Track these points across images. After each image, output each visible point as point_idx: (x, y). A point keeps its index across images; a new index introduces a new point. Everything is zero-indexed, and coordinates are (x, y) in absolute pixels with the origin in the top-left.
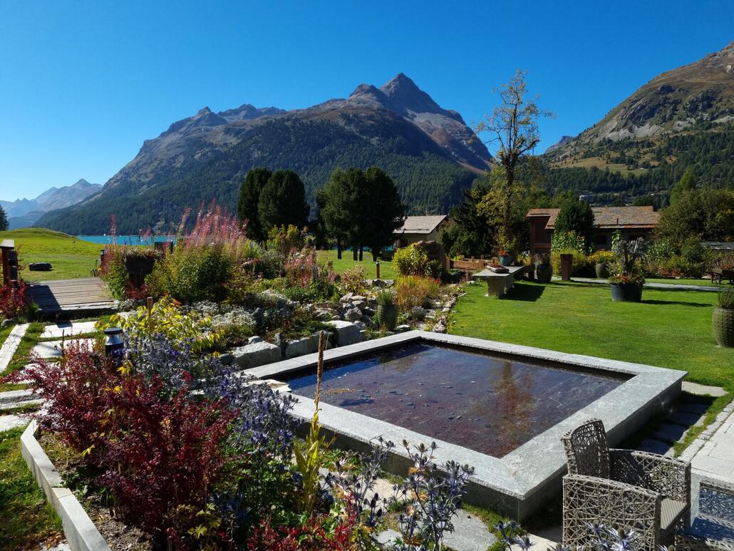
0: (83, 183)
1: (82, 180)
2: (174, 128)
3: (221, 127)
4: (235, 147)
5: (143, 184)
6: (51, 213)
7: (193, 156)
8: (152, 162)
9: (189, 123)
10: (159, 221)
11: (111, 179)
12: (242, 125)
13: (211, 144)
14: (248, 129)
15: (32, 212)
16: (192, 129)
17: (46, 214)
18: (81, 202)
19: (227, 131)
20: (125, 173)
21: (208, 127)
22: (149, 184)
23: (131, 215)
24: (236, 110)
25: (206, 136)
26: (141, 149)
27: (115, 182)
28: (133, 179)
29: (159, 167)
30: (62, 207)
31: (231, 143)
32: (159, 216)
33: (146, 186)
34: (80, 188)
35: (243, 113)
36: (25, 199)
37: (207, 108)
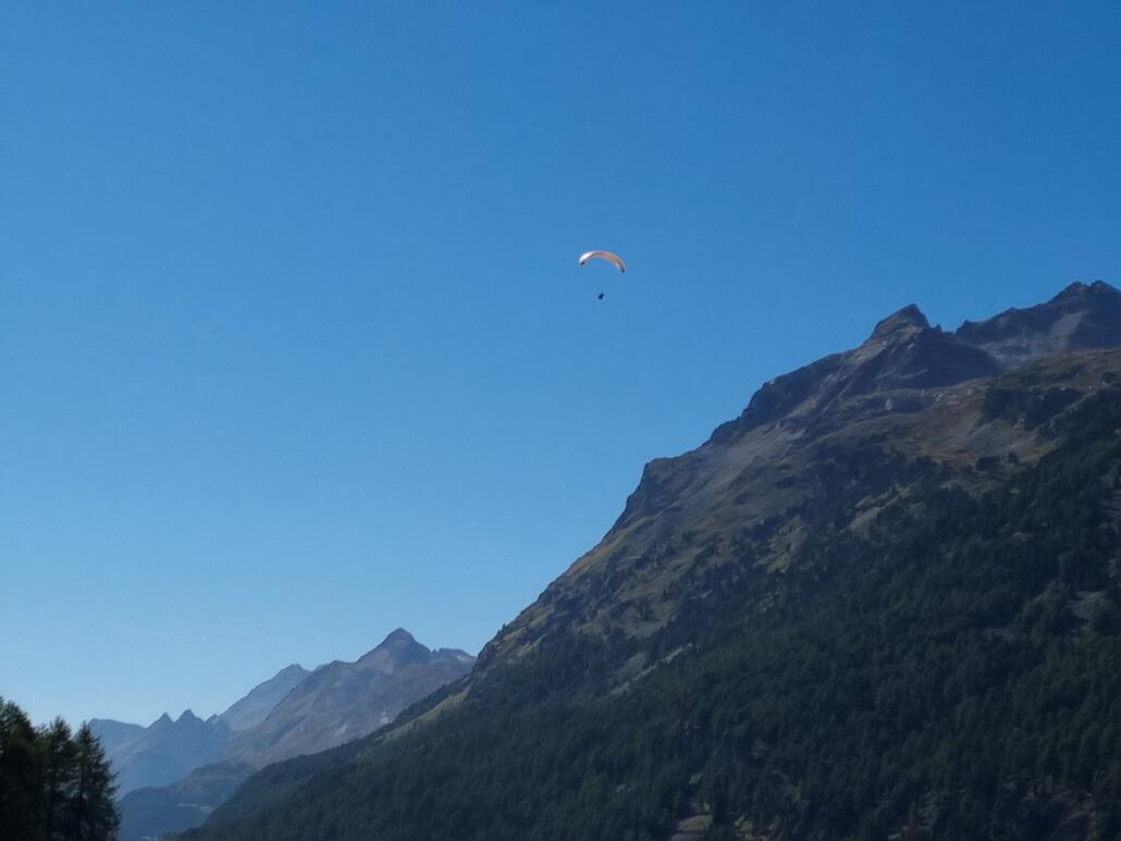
0: (401, 646)
1: (399, 634)
2: (769, 404)
3: (970, 389)
4: (1030, 475)
5: (633, 647)
6: (276, 774)
7: (844, 521)
8: (671, 553)
9: (832, 378)
10: (686, 812)
11: (506, 630)
12: (1064, 377)
13: (925, 464)
14: (1091, 388)
15: (209, 769)
16: (844, 406)
17: (255, 778)
18: (389, 727)
19: (998, 405)
20: (563, 599)
21: (912, 392)
22: (656, 645)
23: (576, 784)
24: (1038, 309)
25: (900, 432)
26: (630, 500)
27: (521, 641)
28: (592, 627)
29: (700, 571)
30: (315, 750)
31: (1013, 457)
32: (690, 791)
33: (639, 658)
34: (389, 670)
35: (1070, 322)
36: (188, 715)
37: (912, 313)
